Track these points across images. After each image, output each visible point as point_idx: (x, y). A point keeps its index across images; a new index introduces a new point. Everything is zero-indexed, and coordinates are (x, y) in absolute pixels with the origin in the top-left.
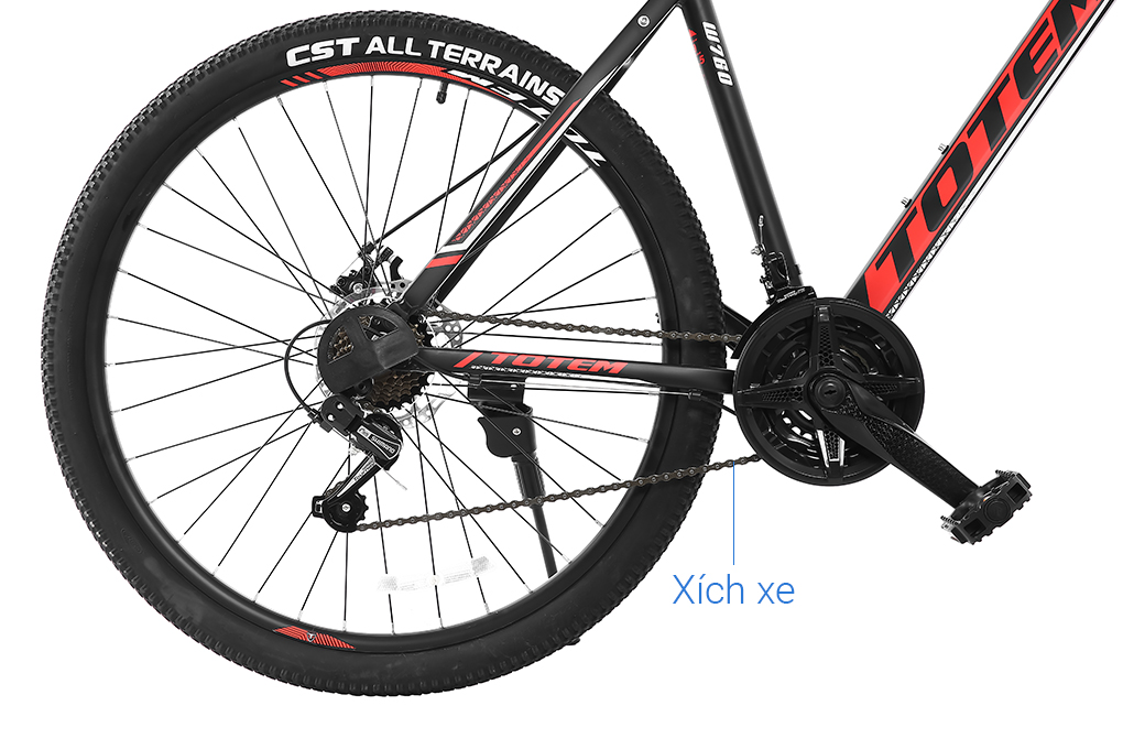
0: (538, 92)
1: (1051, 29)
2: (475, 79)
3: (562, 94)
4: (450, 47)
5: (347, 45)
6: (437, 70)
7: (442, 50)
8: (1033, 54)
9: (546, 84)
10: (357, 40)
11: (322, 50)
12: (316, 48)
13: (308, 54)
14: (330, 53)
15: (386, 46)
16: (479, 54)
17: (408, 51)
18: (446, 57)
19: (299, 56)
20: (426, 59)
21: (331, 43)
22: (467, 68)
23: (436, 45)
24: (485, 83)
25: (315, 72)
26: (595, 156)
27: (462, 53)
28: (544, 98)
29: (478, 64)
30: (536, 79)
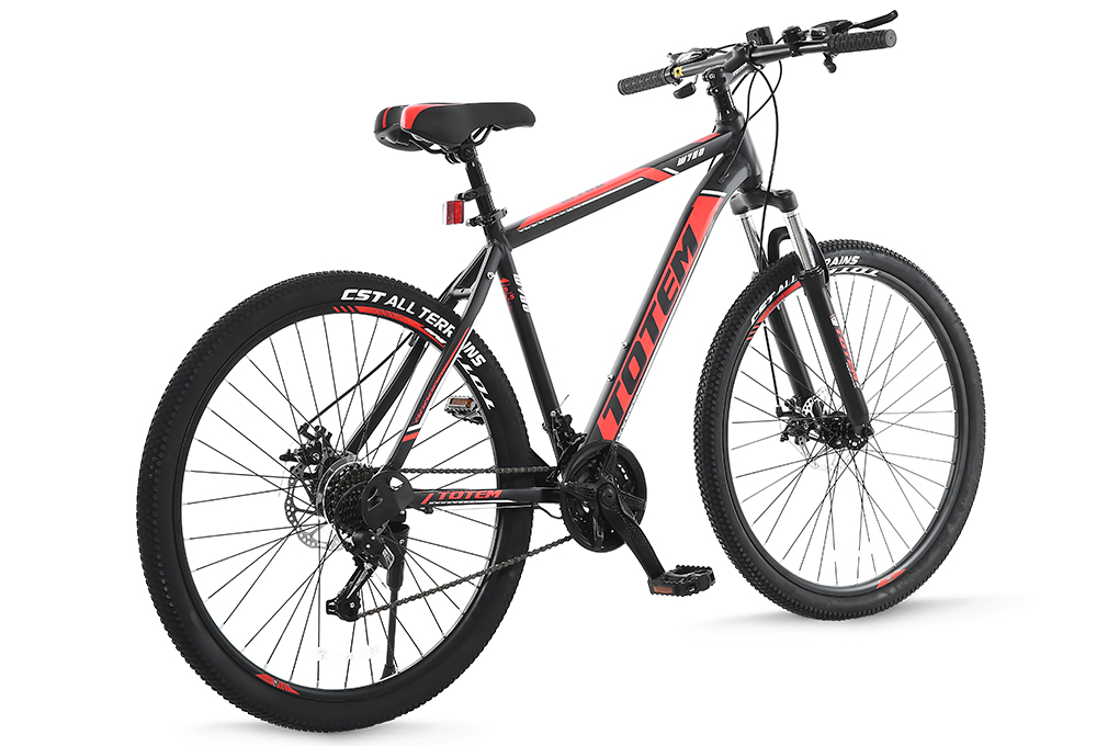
0: (470, 356)
1: (673, 274)
2: (438, 337)
3: (484, 361)
4: (433, 314)
5: (378, 295)
6: (418, 325)
7: (428, 314)
8: (666, 288)
9: (477, 352)
10: (384, 295)
11: (363, 295)
12: (361, 293)
13: (355, 295)
14: (367, 297)
15: (398, 303)
16: (447, 323)
17: (408, 310)
18: (427, 320)
19: (350, 295)
20: (415, 317)
21: (370, 292)
22: (436, 330)
23: (426, 310)
24: (442, 341)
25: (353, 307)
26: (489, 403)
27: (438, 320)
28: (473, 360)
29: (443, 329)
30: (473, 348)
